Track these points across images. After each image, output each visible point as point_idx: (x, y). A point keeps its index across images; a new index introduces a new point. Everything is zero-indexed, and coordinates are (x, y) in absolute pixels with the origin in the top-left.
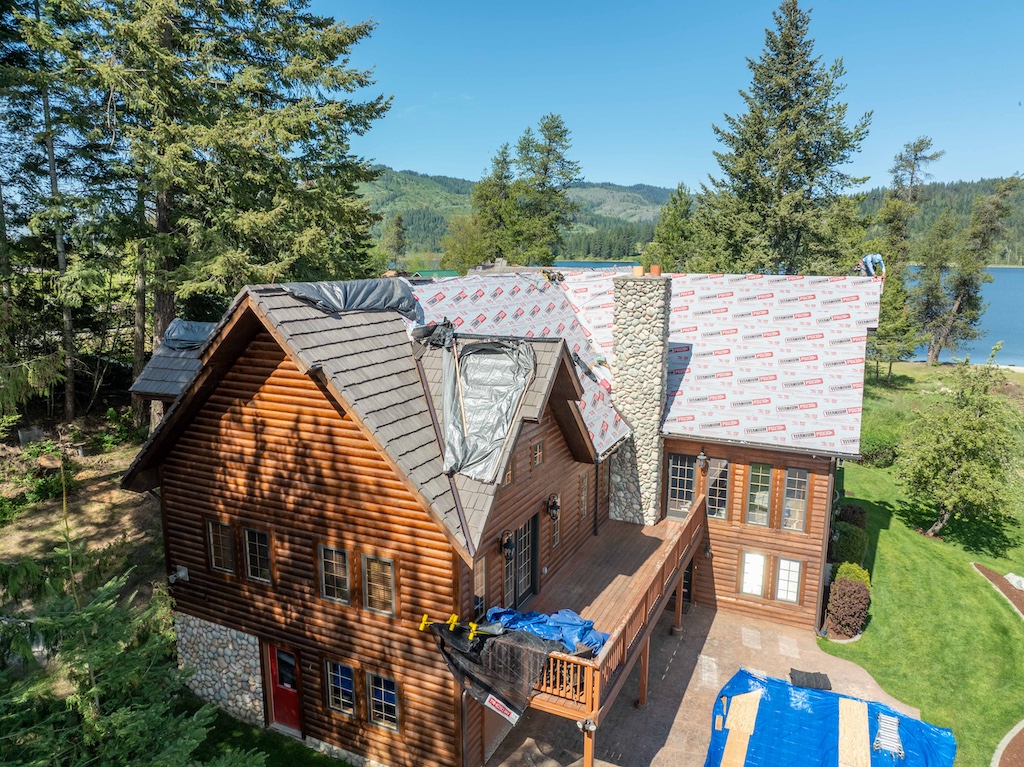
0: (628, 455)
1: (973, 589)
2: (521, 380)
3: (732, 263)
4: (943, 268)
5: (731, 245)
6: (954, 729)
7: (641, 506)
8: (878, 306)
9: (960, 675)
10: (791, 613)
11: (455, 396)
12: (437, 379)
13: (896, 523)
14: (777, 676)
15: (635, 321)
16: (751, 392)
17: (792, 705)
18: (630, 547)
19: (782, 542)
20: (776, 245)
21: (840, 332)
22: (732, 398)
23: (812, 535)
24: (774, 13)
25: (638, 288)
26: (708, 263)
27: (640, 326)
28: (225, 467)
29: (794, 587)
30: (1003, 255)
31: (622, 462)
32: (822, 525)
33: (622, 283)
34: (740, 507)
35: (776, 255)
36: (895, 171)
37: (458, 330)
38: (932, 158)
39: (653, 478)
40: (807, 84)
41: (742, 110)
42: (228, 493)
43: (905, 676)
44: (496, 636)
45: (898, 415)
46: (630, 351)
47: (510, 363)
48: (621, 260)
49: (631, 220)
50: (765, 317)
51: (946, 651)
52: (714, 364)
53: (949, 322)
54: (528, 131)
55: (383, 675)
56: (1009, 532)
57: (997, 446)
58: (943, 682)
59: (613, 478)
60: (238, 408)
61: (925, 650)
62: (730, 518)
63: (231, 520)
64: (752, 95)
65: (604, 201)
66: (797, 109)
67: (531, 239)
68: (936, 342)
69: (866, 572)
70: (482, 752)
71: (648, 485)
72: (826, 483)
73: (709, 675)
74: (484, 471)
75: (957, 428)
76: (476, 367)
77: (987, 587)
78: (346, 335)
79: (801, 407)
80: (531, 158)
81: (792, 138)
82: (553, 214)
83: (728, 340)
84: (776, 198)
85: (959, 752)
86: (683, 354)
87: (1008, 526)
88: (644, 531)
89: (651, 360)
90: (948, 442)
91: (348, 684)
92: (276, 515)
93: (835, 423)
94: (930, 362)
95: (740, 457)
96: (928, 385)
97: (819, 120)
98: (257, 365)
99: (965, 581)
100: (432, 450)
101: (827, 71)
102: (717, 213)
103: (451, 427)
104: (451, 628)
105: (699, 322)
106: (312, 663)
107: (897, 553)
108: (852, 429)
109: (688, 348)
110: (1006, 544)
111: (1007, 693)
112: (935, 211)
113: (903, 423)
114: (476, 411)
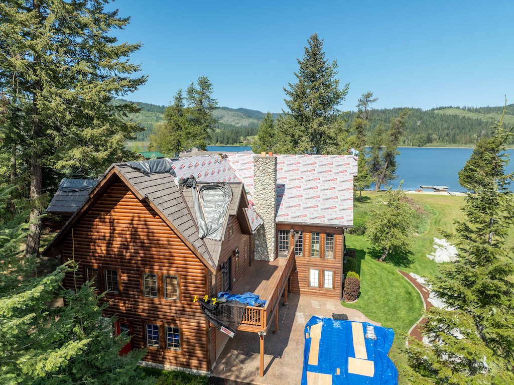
0: (262, 232)
1: (398, 280)
2: (227, 199)
3: (294, 149)
4: (380, 149)
5: (293, 141)
6: (393, 328)
7: (268, 253)
8: (357, 167)
9: (395, 310)
10: (330, 293)
11: (200, 207)
12: (190, 201)
13: (367, 257)
14: (327, 317)
15: (263, 175)
16: (311, 203)
17: (334, 327)
18: (266, 270)
19: (325, 264)
20: (312, 141)
21: (343, 178)
22: (303, 206)
23: (337, 260)
24: (308, 40)
25: (264, 161)
26: (283, 149)
27: (265, 177)
28: (95, 242)
29: (331, 282)
30: (404, 142)
31: (259, 235)
32: (340, 255)
33: (257, 159)
34: (308, 250)
35: (313, 145)
36: (358, 106)
37: (197, 180)
38: (373, 101)
39: (273, 241)
40: (323, 71)
41: (296, 81)
42: (97, 255)
43: (375, 312)
44: (223, 303)
45: (365, 213)
46: (261, 187)
47: (222, 193)
48: (234, 145)
49: (237, 125)
50: (313, 172)
51: (389, 302)
52: (295, 192)
53: (384, 173)
54: (192, 84)
55: (172, 326)
56: (410, 257)
57: (404, 222)
58: (389, 313)
59: (255, 242)
60: (103, 216)
61: (382, 302)
62: (304, 256)
63: (98, 266)
64: (300, 75)
65: (224, 116)
66: (319, 82)
67: (195, 136)
68: (379, 181)
69: (358, 275)
70: (215, 356)
71: (270, 244)
72: (341, 238)
73: (300, 319)
74: (216, 236)
75: (388, 216)
76: (207, 195)
77: (403, 278)
78: (153, 183)
79: (330, 208)
80: (194, 97)
81: (317, 94)
82: (206, 124)
83: (300, 182)
84: (312, 120)
85: (395, 336)
86: (282, 188)
87: (410, 255)
88: (270, 263)
89: (270, 191)
90: (385, 221)
91: (156, 333)
92: (121, 262)
93: (344, 214)
94: (376, 190)
95: (307, 230)
96: (376, 200)
97: (327, 86)
98: (113, 197)
99: (395, 277)
100: (193, 229)
101: (331, 66)
102: (286, 126)
103: (200, 219)
104: (206, 301)
105: (287, 175)
106: (139, 326)
107: (369, 268)
108: (350, 216)
109: (283, 186)
110: (409, 262)
111: (411, 314)
112: (375, 122)
113: (367, 216)
114: (209, 213)
